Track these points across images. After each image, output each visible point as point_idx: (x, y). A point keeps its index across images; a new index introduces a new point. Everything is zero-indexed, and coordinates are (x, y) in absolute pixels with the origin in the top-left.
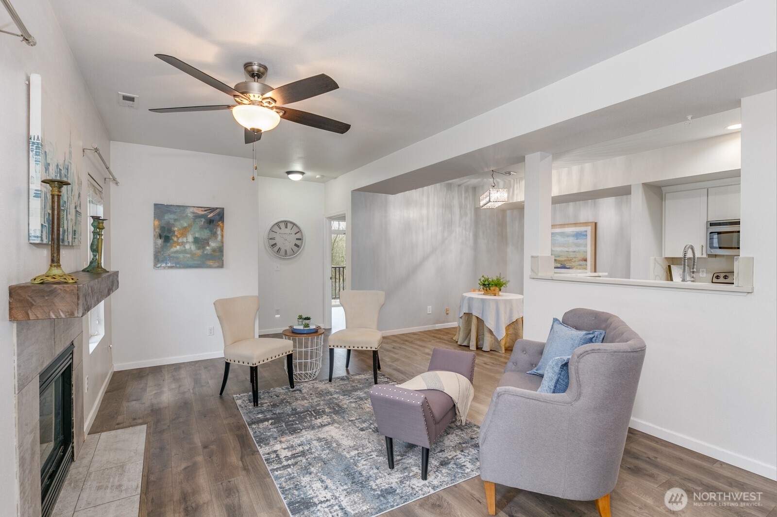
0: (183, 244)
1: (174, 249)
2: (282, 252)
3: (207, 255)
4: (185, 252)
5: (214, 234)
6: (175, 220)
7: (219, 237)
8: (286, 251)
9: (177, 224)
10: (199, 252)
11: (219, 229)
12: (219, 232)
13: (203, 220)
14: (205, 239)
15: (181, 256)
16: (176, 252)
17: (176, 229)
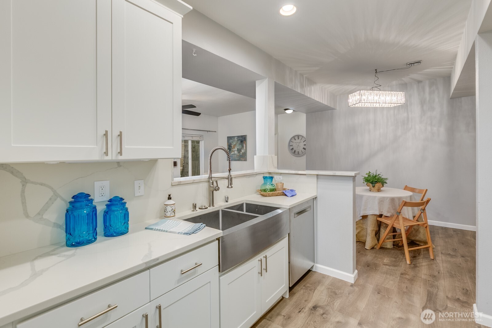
0: (234, 151)
1: (232, 153)
2: (297, 152)
3: (241, 155)
4: (234, 154)
5: (243, 147)
6: (232, 142)
7: (245, 148)
8: (298, 152)
9: (233, 143)
10: (238, 154)
11: (244, 144)
12: (244, 146)
13: (240, 141)
14: (240, 149)
15: (234, 156)
16: (232, 155)
17: (232, 145)
